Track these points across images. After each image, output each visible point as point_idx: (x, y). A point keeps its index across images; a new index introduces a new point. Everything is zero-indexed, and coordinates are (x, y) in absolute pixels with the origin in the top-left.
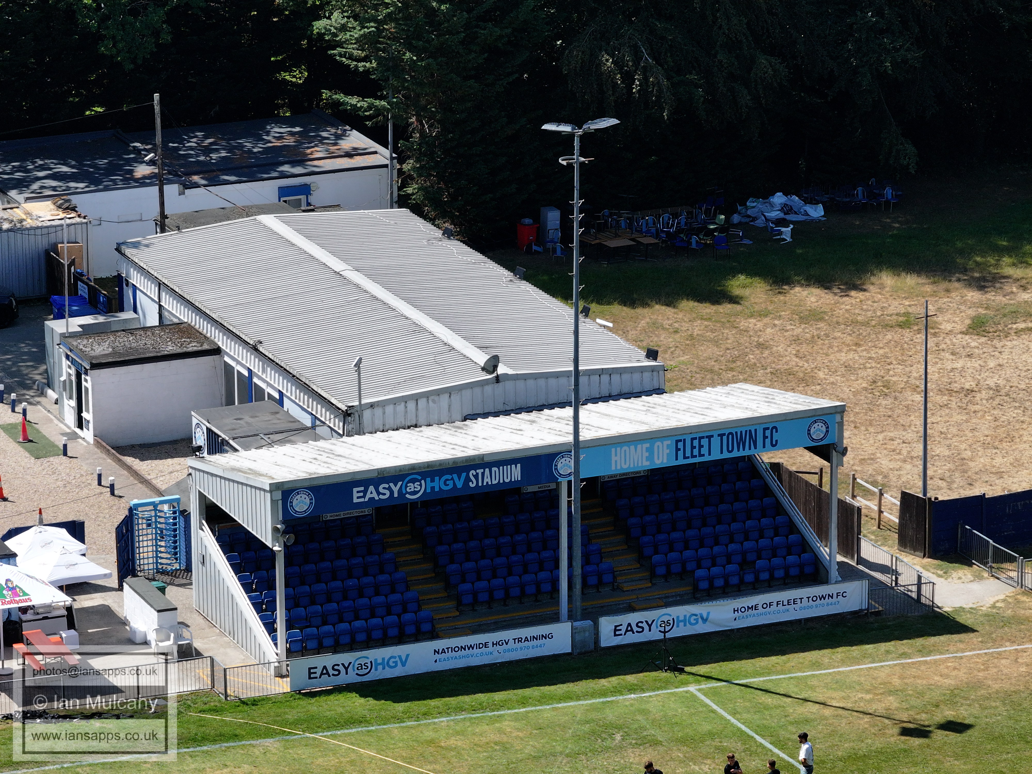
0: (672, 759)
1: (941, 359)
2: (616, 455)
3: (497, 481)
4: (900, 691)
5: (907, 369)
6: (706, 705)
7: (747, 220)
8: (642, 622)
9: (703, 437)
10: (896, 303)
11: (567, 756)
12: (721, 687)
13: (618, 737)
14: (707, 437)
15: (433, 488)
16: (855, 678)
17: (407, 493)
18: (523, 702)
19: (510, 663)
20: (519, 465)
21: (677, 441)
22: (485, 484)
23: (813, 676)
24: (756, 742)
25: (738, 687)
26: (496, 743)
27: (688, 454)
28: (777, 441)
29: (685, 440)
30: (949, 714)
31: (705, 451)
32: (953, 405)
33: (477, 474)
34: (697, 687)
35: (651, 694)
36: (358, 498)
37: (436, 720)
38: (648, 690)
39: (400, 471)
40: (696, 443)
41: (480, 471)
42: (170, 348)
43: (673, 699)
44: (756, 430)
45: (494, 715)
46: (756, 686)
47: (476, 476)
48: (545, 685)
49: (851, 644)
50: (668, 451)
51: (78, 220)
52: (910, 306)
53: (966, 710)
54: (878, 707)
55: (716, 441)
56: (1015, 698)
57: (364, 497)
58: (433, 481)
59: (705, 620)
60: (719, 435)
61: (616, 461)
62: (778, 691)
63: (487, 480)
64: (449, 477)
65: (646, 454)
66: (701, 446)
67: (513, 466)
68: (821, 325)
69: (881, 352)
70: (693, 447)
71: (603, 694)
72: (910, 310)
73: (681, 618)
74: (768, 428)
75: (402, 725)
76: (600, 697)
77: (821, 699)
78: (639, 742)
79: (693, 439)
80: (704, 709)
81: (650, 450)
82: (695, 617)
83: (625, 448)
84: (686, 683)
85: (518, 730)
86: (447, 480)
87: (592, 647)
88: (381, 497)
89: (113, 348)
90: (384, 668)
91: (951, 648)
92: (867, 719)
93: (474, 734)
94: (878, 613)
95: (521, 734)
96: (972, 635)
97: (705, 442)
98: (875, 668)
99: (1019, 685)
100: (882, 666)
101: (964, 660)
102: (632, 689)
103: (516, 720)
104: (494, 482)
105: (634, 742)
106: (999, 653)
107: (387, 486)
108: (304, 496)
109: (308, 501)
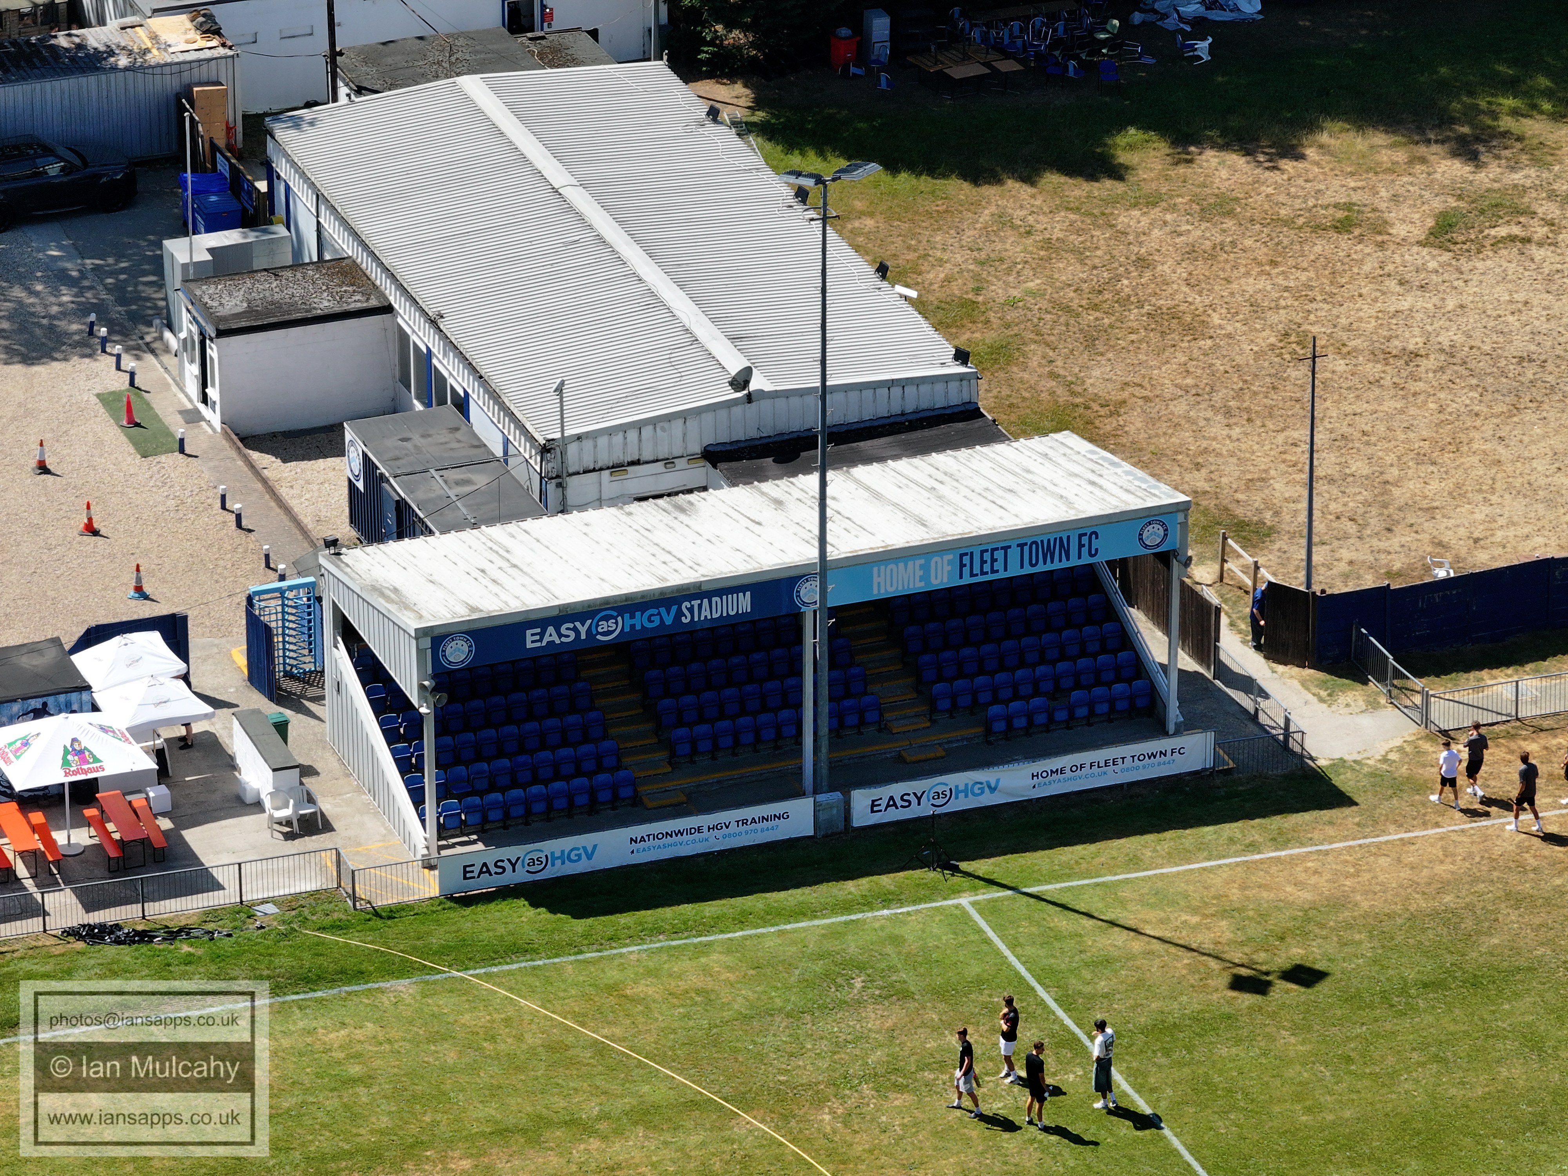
0: (923, 1025)
1: (1384, 293)
2: (879, 576)
3: (719, 615)
4: (1238, 910)
5: (1335, 311)
6: (980, 931)
7: (1154, 18)
8: (909, 794)
9: (997, 549)
10: (1337, 184)
11: (788, 1015)
12: (1005, 900)
13: (858, 983)
14: (1002, 548)
15: (633, 626)
16: (1182, 886)
17: (598, 633)
18: (741, 920)
19: (732, 851)
20: (748, 594)
22: (702, 618)
23: (1127, 881)
24: (1036, 996)
25: (1026, 899)
26: (698, 992)
27: (977, 570)
28: (1097, 550)
29: (972, 553)
30: (1299, 953)
31: (999, 565)
32: (1387, 381)
33: (692, 606)
34: (972, 899)
35: (909, 909)
36: (533, 642)
37: (624, 950)
38: (906, 902)
39: (589, 606)
40: (987, 557)
41: (696, 603)
42: (325, 304)
43: (937, 919)
44: (1068, 537)
45: (700, 943)
46: (1049, 898)
47: (691, 610)
48: (773, 890)
49: (1184, 825)
50: (949, 568)
51: (222, 51)
52: (1354, 189)
53: (1319, 947)
54: (1207, 938)
55: (1014, 554)
56: (1387, 926)
57: (541, 640)
58: (632, 617)
59: (992, 789)
60: (1018, 545)
61: (879, 583)
62: (1077, 908)
63: (705, 613)
64: (655, 611)
65: (919, 573)
66: (994, 561)
67: (741, 595)
68: (1229, 223)
69: (1303, 277)
70: (983, 562)
71: (847, 907)
72: (1354, 197)
73: (962, 787)
74: (1085, 534)
75: (580, 957)
76: (843, 914)
77: (1131, 921)
78: (885, 993)
79: (983, 552)
80: (977, 937)
81: (925, 568)
82: (979, 786)
83: (892, 566)
84: (959, 891)
85: (730, 969)
86: (653, 615)
87: (841, 826)
88: (564, 639)
89: (249, 303)
90: (563, 863)
91: (1316, 835)
92: (1187, 958)
93: (671, 975)
94: (1228, 772)
95: (731, 977)
96: (1347, 811)
97: (999, 555)
98: (1211, 869)
99: (1396, 904)
100: (1220, 866)
101: (1330, 858)
102: (887, 899)
103: (729, 952)
104: (715, 616)
105: (877, 992)
106: (1378, 846)
107: (571, 625)
108: (460, 642)
109: (466, 648)
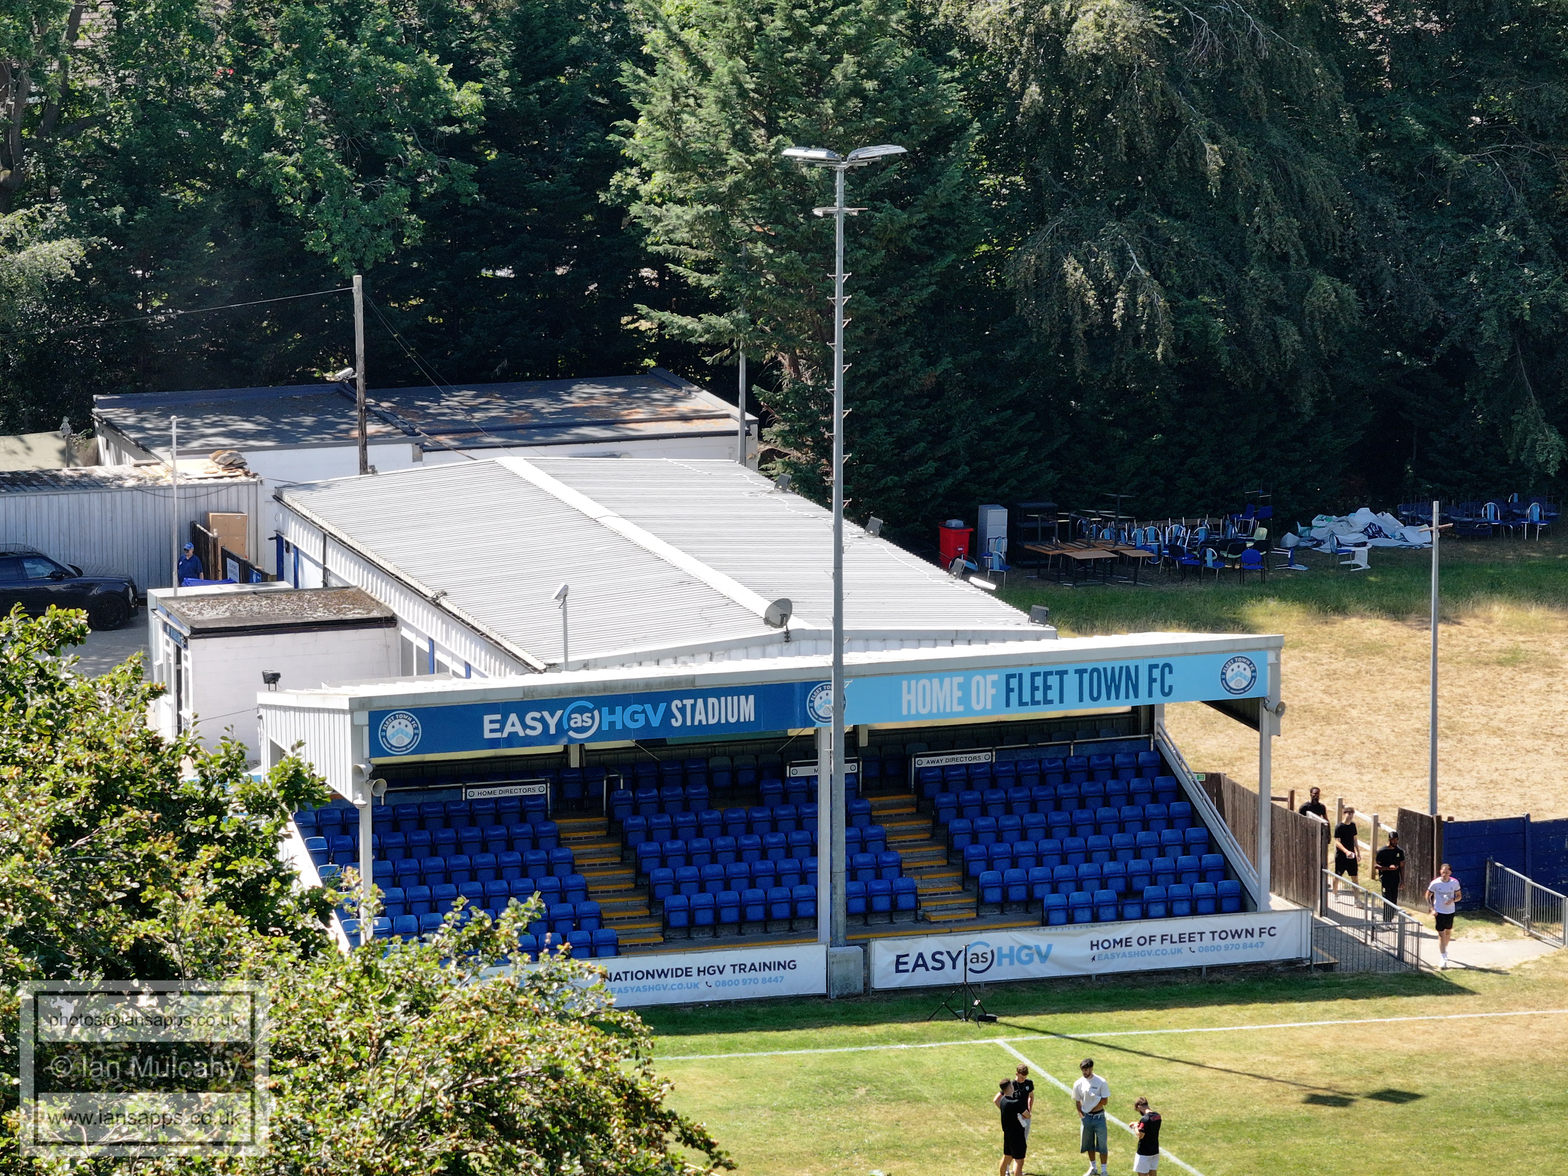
0: (936, 1118)
2: (909, 692)
3: (716, 721)
4: (1330, 1054)
5: (1492, 711)
7: (1309, 544)
8: (941, 953)
9: (1051, 673)
10: (1503, 639)
11: (773, 1109)
12: (1045, 1042)
13: (862, 1092)
14: (1057, 673)
15: (612, 723)
16: (1264, 1038)
17: (570, 728)
18: (728, 1049)
19: (726, 1003)
20: (751, 698)
21: (1009, 677)
22: (696, 723)
23: (1198, 1033)
25: (1072, 1041)
27: (1027, 698)
28: (1171, 687)
29: (1021, 675)
30: (1395, 1082)
31: (1053, 694)
32: (1548, 751)
33: (684, 706)
34: (1009, 1040)
35: (933, 1045)
36: (492, 731)
38: (930, 1040)
39: (560, 693)
40: (1039, 681)
41: (689, 702)
42: (321, 615)
43: (965, 1052)
44: (1137, 667)
46: (1099, 1042)
47: (682, 710)
48: (772, 1030)
49: (1272, 1000)
50: (994, 691)
51: (243, 478)
52: (1524, 642)
53: (1424, 1079)
54: (1289, 1071)
55: (1072, 681)
56: (1508, 1069)
57: (501, 730)
58: (612, 712)
59: (1044, 957)
60: (1076, 671)
61: (909, 702)
62: (1132, 1049)
63: (700, 717)
64: (639, 708)
65: (958, 694)
66: (1047, 688)
67: (743, 698)
69: (1460, 691)
70: (1034, 688)
71: (860, 1042)
72: (1523, 646)
73: (1006, 951)
74: (1156, 666)
76: (851, 1046)
77: (1198, 1059)
78: (892, 1097)
79: (1034, 675)
81: (965, 688)
82: (1026, 951)
83: (925, 681)
84: (994, 1035)
85: (707, 1077)
86: (635, 712)
87: (860, 987)
88: (529, 732)
89: (232, 613)
91: (1429, 1010)
92: (1262, 1083)
94: (1328, 966)
95: (709, 1083)
96: (1468, 997)
97: (1053, 680)
98: (1301, 1028)
99: (1521, 1054)
100: (1311, 1026)
101: (1444, 1024)
102: (907, 1039)
103: (709, 1067)
104: (712, 721)
105: (884, 1097)
106: (1503, 1019)
107: (537, 715)
108: (404, 722)
109: (410, 730)
